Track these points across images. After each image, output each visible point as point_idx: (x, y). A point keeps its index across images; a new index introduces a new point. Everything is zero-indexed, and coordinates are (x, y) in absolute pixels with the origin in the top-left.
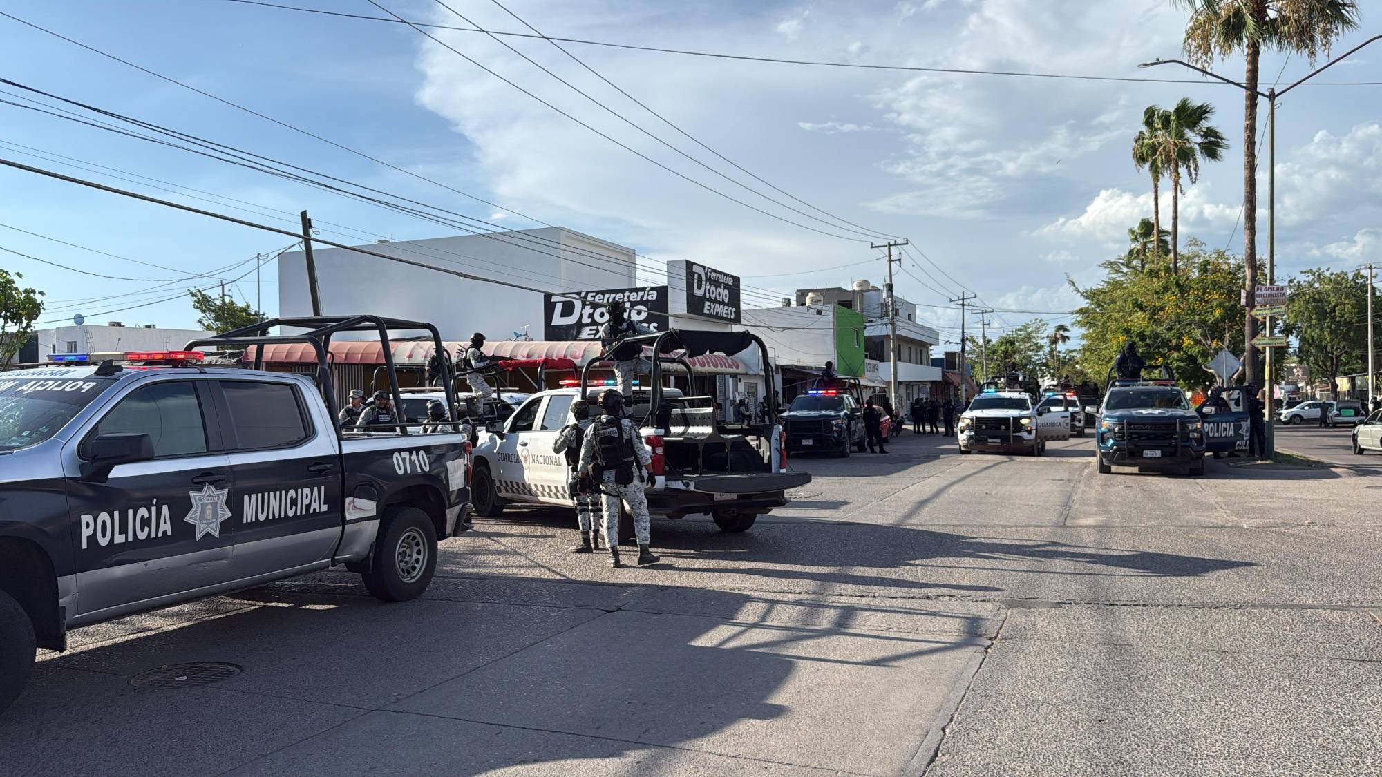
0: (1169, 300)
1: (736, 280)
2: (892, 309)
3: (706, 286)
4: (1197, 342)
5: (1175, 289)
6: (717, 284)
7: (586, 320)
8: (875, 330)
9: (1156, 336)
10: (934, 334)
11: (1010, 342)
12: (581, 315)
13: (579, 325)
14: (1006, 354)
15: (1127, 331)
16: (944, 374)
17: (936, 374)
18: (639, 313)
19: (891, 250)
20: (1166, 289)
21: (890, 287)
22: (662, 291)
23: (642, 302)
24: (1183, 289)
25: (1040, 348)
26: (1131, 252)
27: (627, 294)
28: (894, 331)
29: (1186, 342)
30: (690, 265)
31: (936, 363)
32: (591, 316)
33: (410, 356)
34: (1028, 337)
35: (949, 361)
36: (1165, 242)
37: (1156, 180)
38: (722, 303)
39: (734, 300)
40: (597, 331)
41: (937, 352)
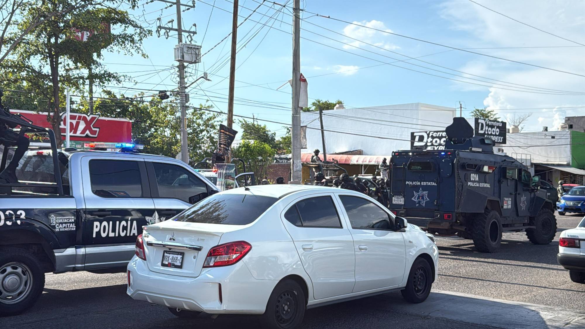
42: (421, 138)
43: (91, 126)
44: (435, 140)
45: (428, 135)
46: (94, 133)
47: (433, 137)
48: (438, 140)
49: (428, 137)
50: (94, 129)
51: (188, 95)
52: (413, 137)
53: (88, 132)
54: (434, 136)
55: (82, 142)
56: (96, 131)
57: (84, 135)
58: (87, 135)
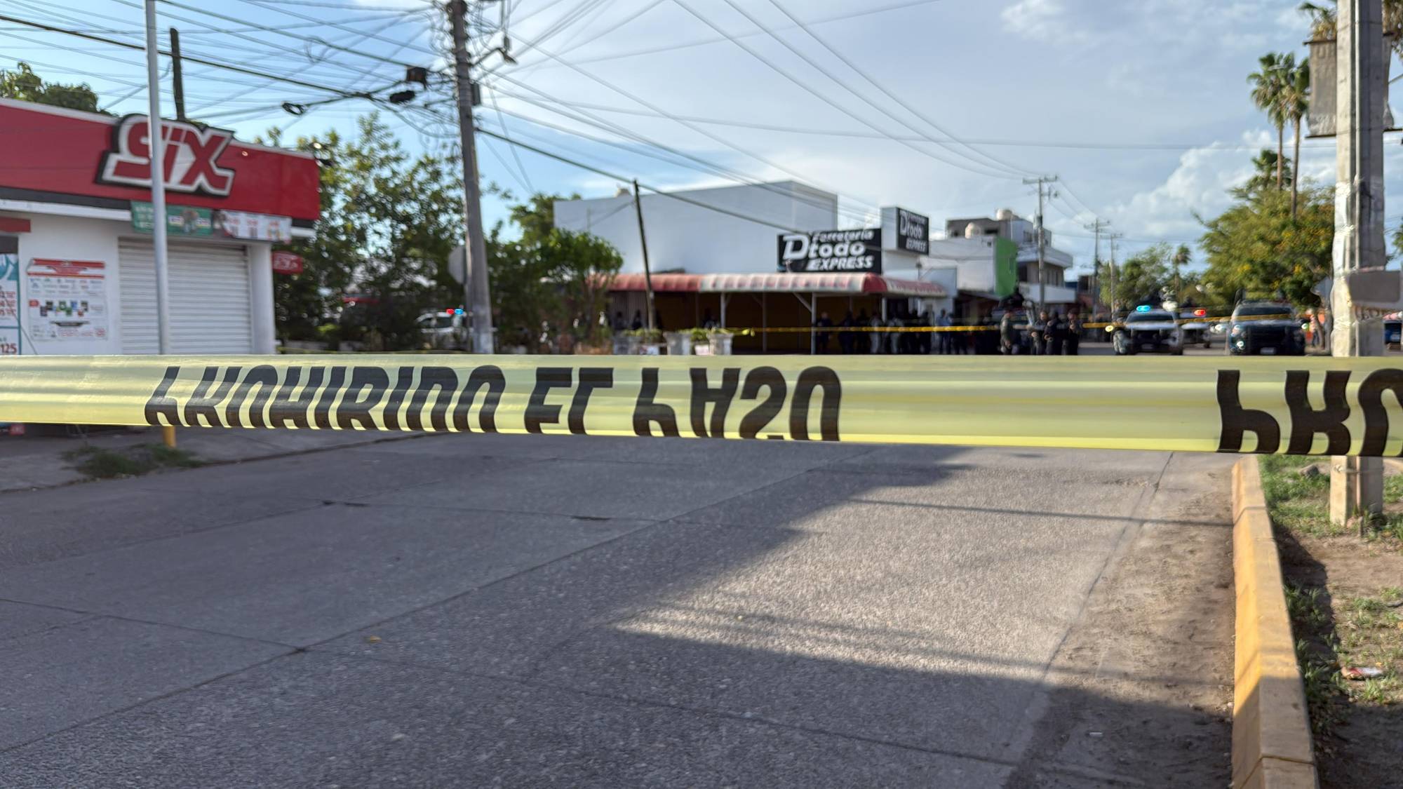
0: (1287, 235)
1: (927, 219)
2: (1041, 237)
3: (908, 225)
4: (1306, 269)
5: (1291, 227)
6: (914, 223)
7: (812, 255)
8: (1027, 255)
9: (1275, 265)
10: (1069, 260)
11: (1135, 264)
12: (808, 252)
13: (807, 259)
14: (1133, 277)
15: (1251, 261)
16: (1078, 296)
17: (1069, 296)
18: (858, 248)
19: (1044, 186)
20: (1284, 226)
21: (1040, 219)
22: (877, 232)
23: (860, 240)
24: (1298, 227)
25: (1165, 270)
26: (1256, 179)
27: (847, 234)
28: (1042, 258)
29: (1297, 269)
30: (899, 210)
31: (1071, 285)
32: (817, 251)
33: (714, 285)
34: (1153, 260)
35: (1083, 284)
36: (1287, 169)
37: (1281, 128)
38: (918, 239)
39: (925, 237)
40: (822, 264)
41: (1071, 275)
42: (798, 246)
43: (212, 163)
44: (823, 247)
45: (811, 238)
46: (218, 182)
47: (820, 243)
48: (829, 247)
49: (811, 242)
50: (219, 172)
51: (478, 86)
52: (782, 244)
53: (201, 180)
54: (822, 240)
55: (185, 209)
56: (225, 179)
57: (192, 188)
58: (200, 189)
